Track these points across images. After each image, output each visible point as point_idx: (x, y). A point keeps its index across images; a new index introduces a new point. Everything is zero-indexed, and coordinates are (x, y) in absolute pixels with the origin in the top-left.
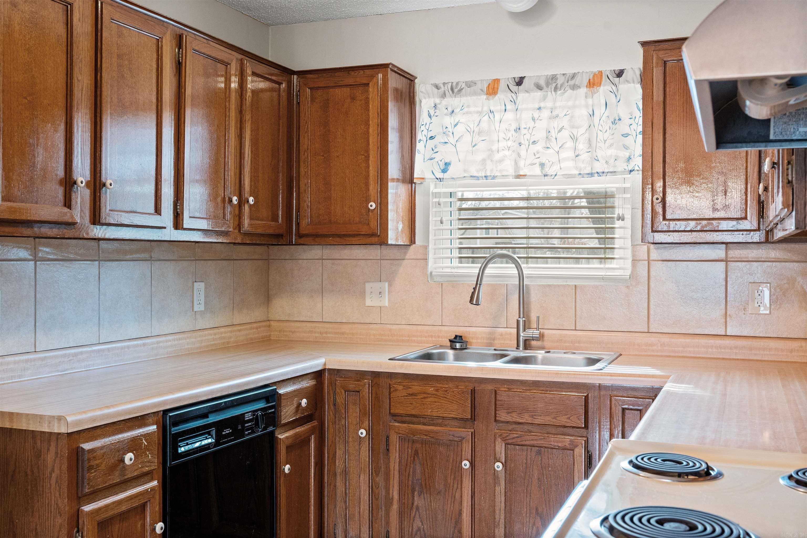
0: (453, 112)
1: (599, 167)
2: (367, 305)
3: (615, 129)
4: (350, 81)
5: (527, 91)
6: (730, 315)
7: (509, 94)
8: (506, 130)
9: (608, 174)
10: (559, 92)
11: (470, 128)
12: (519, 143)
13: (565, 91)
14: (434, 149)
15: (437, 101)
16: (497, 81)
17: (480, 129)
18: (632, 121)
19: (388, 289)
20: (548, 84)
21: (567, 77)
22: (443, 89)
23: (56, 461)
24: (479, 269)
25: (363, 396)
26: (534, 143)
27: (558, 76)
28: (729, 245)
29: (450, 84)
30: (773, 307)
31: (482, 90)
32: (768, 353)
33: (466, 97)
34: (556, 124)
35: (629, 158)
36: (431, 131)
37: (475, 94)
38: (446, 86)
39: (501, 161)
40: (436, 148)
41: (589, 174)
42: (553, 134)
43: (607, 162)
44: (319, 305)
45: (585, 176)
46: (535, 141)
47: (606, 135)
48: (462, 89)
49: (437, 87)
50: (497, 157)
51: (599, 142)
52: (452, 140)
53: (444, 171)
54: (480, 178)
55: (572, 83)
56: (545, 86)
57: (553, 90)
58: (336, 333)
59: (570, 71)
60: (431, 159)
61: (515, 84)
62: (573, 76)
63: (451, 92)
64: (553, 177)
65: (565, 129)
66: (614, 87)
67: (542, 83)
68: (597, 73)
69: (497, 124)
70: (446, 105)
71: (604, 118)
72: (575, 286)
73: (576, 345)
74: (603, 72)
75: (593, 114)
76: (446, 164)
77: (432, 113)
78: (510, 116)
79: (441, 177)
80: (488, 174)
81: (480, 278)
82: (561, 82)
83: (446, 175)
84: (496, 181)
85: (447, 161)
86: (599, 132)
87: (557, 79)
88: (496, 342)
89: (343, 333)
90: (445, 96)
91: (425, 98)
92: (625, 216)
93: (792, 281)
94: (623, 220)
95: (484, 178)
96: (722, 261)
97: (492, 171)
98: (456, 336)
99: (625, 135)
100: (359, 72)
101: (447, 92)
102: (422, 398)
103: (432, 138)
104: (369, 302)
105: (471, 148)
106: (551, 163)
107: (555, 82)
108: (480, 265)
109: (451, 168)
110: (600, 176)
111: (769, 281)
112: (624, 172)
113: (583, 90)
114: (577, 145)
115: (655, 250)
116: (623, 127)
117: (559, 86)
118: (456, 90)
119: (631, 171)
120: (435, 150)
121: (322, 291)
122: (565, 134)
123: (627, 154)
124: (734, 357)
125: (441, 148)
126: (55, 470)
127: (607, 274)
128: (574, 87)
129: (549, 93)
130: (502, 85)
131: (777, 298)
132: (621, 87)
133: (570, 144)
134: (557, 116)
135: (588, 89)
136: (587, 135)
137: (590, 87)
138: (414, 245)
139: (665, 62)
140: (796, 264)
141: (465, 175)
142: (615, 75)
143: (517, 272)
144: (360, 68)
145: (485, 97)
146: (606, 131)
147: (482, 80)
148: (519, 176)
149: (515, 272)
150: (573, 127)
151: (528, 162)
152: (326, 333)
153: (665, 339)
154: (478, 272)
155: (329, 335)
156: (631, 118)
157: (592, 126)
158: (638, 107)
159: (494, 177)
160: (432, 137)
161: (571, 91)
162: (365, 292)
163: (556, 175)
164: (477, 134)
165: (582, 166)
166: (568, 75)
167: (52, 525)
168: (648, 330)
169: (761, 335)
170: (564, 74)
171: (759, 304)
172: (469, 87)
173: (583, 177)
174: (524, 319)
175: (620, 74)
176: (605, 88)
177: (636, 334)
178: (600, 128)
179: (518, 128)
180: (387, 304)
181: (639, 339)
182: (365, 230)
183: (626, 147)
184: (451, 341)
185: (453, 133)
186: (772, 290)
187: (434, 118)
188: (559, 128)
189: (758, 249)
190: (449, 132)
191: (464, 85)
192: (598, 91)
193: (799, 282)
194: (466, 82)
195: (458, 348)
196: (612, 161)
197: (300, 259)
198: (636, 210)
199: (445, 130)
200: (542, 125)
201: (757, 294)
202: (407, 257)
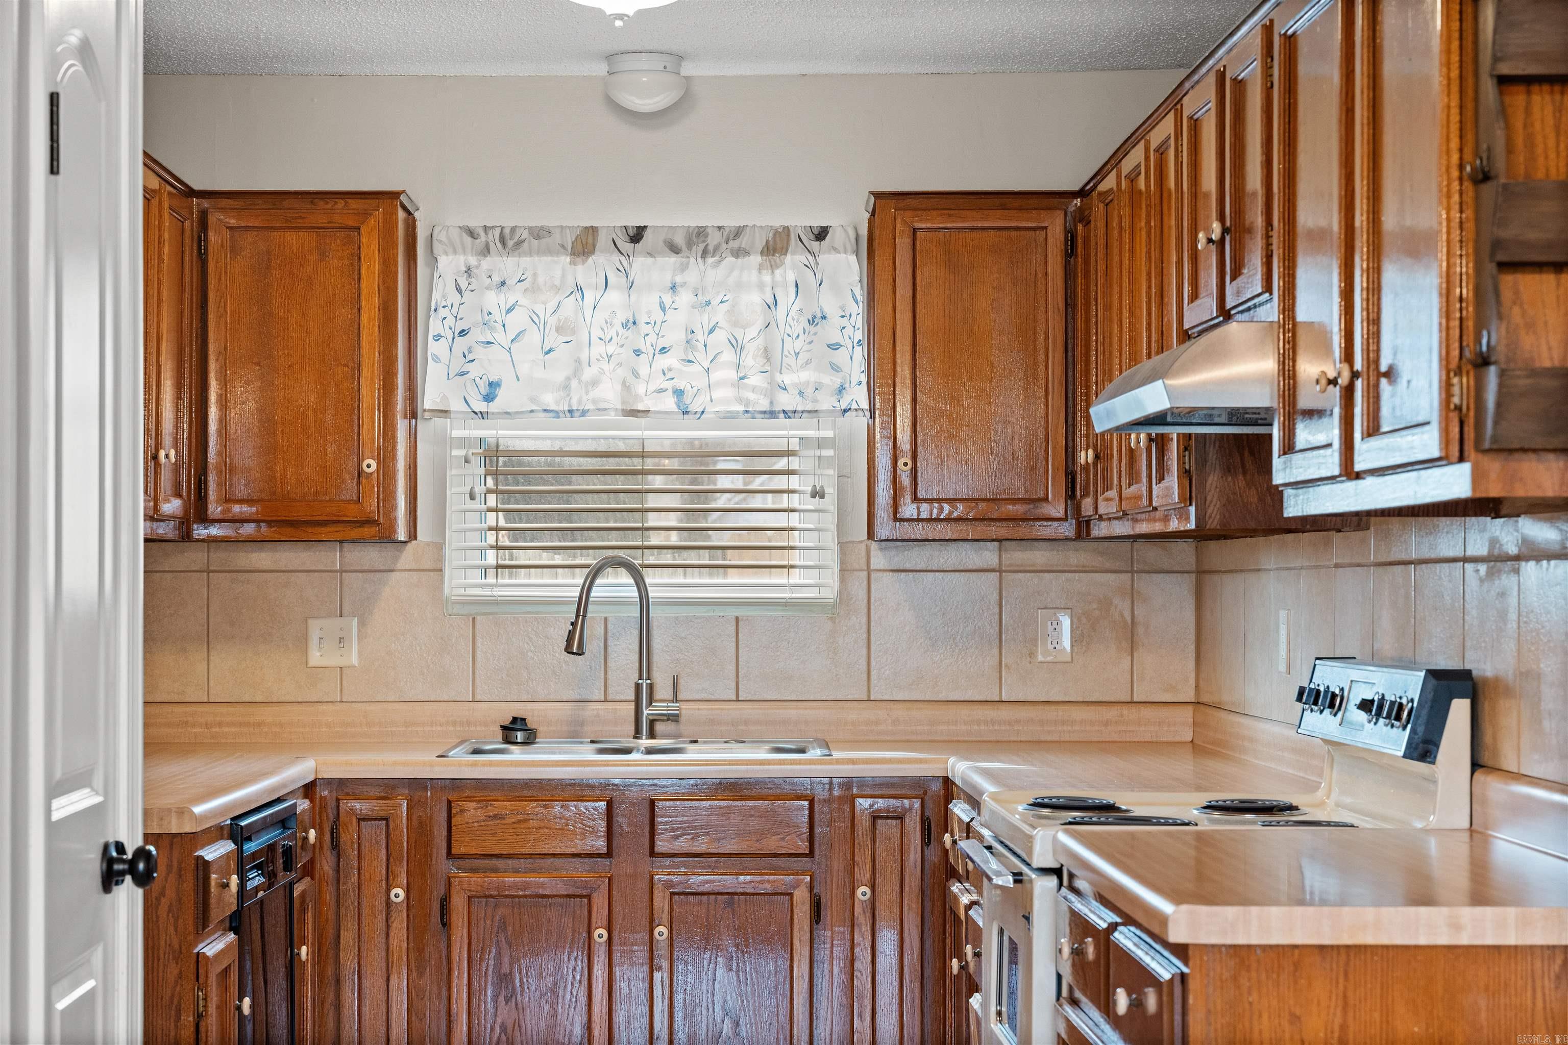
0: (503, 283)
1: (786, 401)
2: (311, 664)
3: (815, 334)
4: (321, 219)
5: (650, 255)
6: (1006, 666)
7: (616, 257)
8: (607, 323)
9: (804, 415)
10: (710, 260)
11: (538, 316)
12: (635, 351)
13: (722, 259)
14: (466, 354)
15: (473, 261)
16: (593, 231)
17: (559, 320)
18: (844, 322)
19: (359, 631)
20: (690, 244)
21: (725, 234)
22: (483, 238)
23: (169, 879)
24: (579, 589)
25: (397, 826)
26: (663, 350)
27: (709, 230)
28: (1004, 543)
29: (498, 230)
30: (1075, 649)
31: (563, 246)
32: (1069, 728)
33: (531, 256)
34: (704, 320)
35: (841, 390)
36: (461, 319)
37: (549, 252)
38: (490, 233)
39: (595, 383)
40: (470, 352)
41: (765, 412)
42: (700, 336)
43: (801, 393)
44: (202, 667)
45: (757, 415)
46: (664, 348)
47: (799, 344)
48: (523, 241)
49: (471, 233)
50: (588, 374)
51: (786, 356)
52: (499, 336)
53: (489, 398)
54: (561, 414)
55: (734, 244)
56: (684, 248)
57: (699, 255)
58: (241, 724)
59: (732, 221)
60: (462, 374)
61: (627, 239)
62: (738, 232)
63: (499, 245)
64: (698, 416)
65: (720, 328)
66: (810, 258)
67: (680, 240)
68: (780, 230)
69: (588, 313)
70: (489, 270)
71: (792, 313)
72: (737, 618)
73: (740, 728)
74: (791, 229)
75: (776, 304)
76: (491, 384)
77: (463, 284)
78: (614, 297)
79: (484, 410)
80: (575, 408)
81: (583, 604)
82: (715, 243)
83: (494, 407)
84: (588, 418)
85: (493, 378)
86: (786, 337)
87: (706, 236)
88: (586, 728)
89: (259, 725)
90: (489, 252)
91: (446, 254)
92: (827, 490)
93: (1106, 604)
94: (822, 496)
95: (568, 415)
96: (993, 570)
97: (580, 402)
98: (515, 720)
99: (835, 347)
100: (336, 203)
101: (492, 245)
102: (514, 823)
103: (463, 333)
104: (316, 657)
105: (541, 356)
106: (695, 389)
107: (704, 242)
108: (581, 581)
109: (502, 395)
110: (790, 418)
111: (1070, 605)
112: (832, 411)
113: (756, 259)
114: (743, 357)
115: (880, 553)
116: (830, 332)
117: (711, 248)
118: (510, 243)
119: (845, 411)
120: (470, 357)
121: (208, 639)
122: (721, 336)
123: (838, 381)
124: (1015, 739)
125: (479, 353)
126: (168, 892)
127: (794, 595)
128: (738, 253)
129: (692, 260)
130: (603, 240)
131: (1082, 635)
132: (824, 258)
133: (728, 356)
134: (708, 303)
135: (764, 258)
136: (760, 341)
137: (767, 255)
138: (414, 542)
139: (915, 230)
140: (1111, 576)
141: (534, 408)
142: (812, 237)
143: (636, 594)
144: (339, 196)
145: (568, 259)
146: (798, 336)
147: (562, 227)
148: (634, 413)
149: (634, 593)
150: (736, 324)
151: (652, 388)
152: (220, 724)
153: (900, 712)
154: (578, 594)
155: (226, 729)
156: (843, 317)
157: (773, 324)
158: (854, 296)
159: (584, 413)
160: (463, 331)
161: (733, 259)
162: (306, 640)
163: (703, 412)
164: (553, 329)
165: (752, 396)
166: (727, 230)
167: (161, 979)
168: (869, 696)
169: (1057, 699)
170: (720, 228)
171: (1055, 645)
172: (538, 238)
173: (754, 418)
174: (649, 681)
175: (821, 234)
176: (795, 260)
177: (849, 703)
178: (788, 331)
179: (631, 320)
180: (355, 661)
181: (853, 714)
182: (352, 512)
183: (835, 368)
184: (504, 728)
185: (504, 326)
186: (1075, 620)
187: (467, 294)
188: (711, 325)
189: (1053, 550)
190: (495, 322)
191: (525, 235)
192: (783, 263)
193: (1116, 607)
194: (530, 229)
195: (519, 740)
196: (809, 391)
197: (156, 572)
198: (845, 479)
199: (487, 318)
200: (678, 319)
201: (1050, 628)
202: (399, 566)
